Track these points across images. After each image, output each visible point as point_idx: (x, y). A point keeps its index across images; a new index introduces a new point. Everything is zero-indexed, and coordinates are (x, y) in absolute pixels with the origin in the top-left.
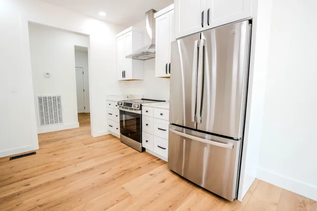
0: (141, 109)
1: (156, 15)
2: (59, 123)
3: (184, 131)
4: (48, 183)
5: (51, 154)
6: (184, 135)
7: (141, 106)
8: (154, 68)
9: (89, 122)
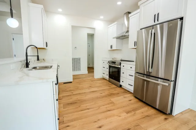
0: (120, 65)
1: (130, 15)
2: (79, 71)
3: (145, 77)
4: (80, 94)
5: (78, 84)
6: (145, 78)
7: (120, 63)
8: (128, 43)
9: (93, 72)
